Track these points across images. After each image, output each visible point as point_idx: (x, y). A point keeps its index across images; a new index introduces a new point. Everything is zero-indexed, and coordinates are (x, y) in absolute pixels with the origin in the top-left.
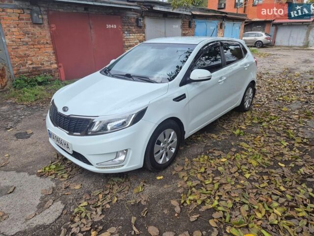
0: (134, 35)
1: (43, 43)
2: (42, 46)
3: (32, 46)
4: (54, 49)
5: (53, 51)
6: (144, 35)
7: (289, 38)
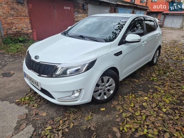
0: (81, 14)
1: (23, 16)
2: (23, 18)
3: (16, 17)
4: (31, 20)
5: (29, 22)
6: (87, 15)
7: (172, 23)
